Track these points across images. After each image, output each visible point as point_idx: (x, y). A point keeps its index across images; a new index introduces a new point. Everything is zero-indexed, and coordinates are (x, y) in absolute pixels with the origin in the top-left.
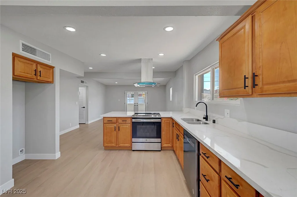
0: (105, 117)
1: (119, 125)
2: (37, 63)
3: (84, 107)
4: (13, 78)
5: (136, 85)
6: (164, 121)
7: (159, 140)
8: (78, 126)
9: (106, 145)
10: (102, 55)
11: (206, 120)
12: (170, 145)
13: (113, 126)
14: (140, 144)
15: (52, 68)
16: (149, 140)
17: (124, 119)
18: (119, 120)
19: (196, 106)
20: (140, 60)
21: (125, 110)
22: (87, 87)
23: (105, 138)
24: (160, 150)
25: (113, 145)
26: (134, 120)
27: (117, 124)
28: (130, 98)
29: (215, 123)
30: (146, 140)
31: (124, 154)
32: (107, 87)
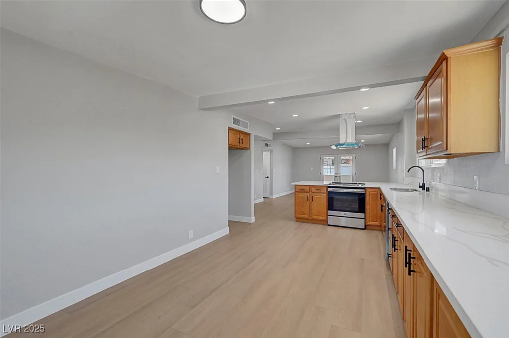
0: (297, 185)
1: (313, 194)
2: (240, 132)
3: (268, 177)
4: (229, 147)
5: (333, 147)
6: (370, 192)
7: (362, 215)
8: (263, 200)
9: (298, 216)
10: (294, 116)
11: (423, 189)
12: (377, 223)
13: (306, 195)
14: (336, 218)
15: (249, 134)
16: (349, 214)
17: (319, 188)
18: (312, 189)
19: (408, 172)
20: (338, 116)
21: (321, 179)
22: (272, 151)
23: (297, 208)
24: (364, 228)
25: (306, 216)
26: (330, 189)
27: (310, 193)
28: (329, 167)
29: (429, 191)
30: (345, 214)
31: (317, 229)
32: (295, 151)
